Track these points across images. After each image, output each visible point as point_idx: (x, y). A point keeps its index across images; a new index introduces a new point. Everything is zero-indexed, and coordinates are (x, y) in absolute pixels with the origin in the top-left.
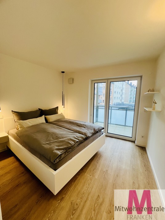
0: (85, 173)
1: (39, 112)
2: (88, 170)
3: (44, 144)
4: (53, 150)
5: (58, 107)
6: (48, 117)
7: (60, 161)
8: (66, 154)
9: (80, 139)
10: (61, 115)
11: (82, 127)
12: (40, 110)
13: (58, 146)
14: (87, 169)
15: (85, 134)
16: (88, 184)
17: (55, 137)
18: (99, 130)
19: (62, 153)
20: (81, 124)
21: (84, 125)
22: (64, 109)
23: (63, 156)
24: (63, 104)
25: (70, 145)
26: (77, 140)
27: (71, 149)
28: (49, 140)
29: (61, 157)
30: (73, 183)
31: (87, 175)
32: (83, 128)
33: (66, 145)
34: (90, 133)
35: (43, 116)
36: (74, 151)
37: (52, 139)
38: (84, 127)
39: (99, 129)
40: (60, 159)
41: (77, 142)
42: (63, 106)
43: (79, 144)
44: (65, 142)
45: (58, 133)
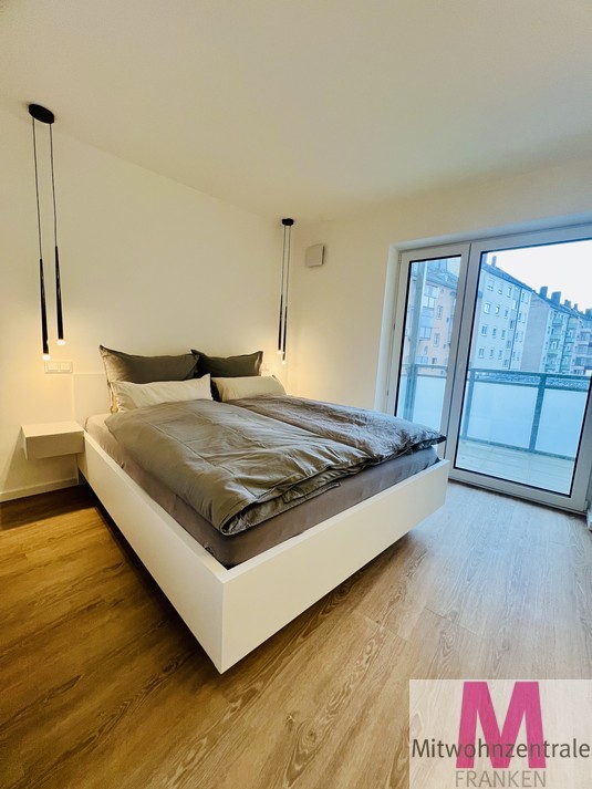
0: (355, 607)
1: (193, 362)
2: (367, 599)
3: (194, 460)
4: (225, 482)
5: (261, 353)
6: (221, 381)
7: (249, 529)
8: (280, 505)
9: (343, 459)
10: (272, 381)
11: (351, 421)
12: (197, 357)
13: (249, 471)
14: (363, 594)
15: (364, 447)
16: (366, 657)
17: (240, 440)
18: (424, 442)
19: (263, 500)
20: (348, 414)
21: (357, 416)
22: (284, 362)
23: (265, 512)
24: (282, 344)
25: (298, 475)
26: (331, 463)
27: (300, 491)
28: (216, 449)
29: (255, 515)
30: (300, 639)
31: (363, 616)
32: (355, 426)
33: (282, 473)
34: (384, 444)
35: (207, 377)
36: (311, 504)
37: (229, 448)
38: (359, 424)
39: (424, 435)
40: (251, 521)
41: (330, 468)
42: (281, 352)
43: (337, 480)
44: (279, 459)
45: (251, 431)
